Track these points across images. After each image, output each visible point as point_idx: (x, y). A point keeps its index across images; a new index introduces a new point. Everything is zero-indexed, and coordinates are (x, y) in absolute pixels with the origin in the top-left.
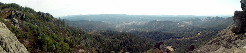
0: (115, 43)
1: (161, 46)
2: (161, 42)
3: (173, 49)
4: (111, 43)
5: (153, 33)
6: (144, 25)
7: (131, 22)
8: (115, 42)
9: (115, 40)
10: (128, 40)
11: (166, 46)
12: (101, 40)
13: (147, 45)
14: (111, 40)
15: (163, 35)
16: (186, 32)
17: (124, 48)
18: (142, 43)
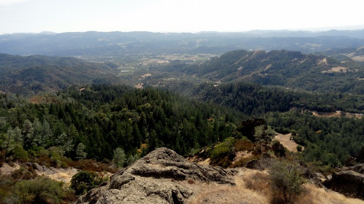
0: (123, 123)
1: (259, 131)
2: (258, 120)
3: (295, 145)
4: (110, 123)
5: (235, 90)
6: (208, 64)
7: (168, 57)
8: (123, 118)
9: (120, 113)
10: (160, 113)
11: (273, 131)
12: (77, 117)
13: (215, 125)
14: (111, 115)
15: (267, 98)
16: (350, 94)
17: (150, 135)
18: (202, 121)
